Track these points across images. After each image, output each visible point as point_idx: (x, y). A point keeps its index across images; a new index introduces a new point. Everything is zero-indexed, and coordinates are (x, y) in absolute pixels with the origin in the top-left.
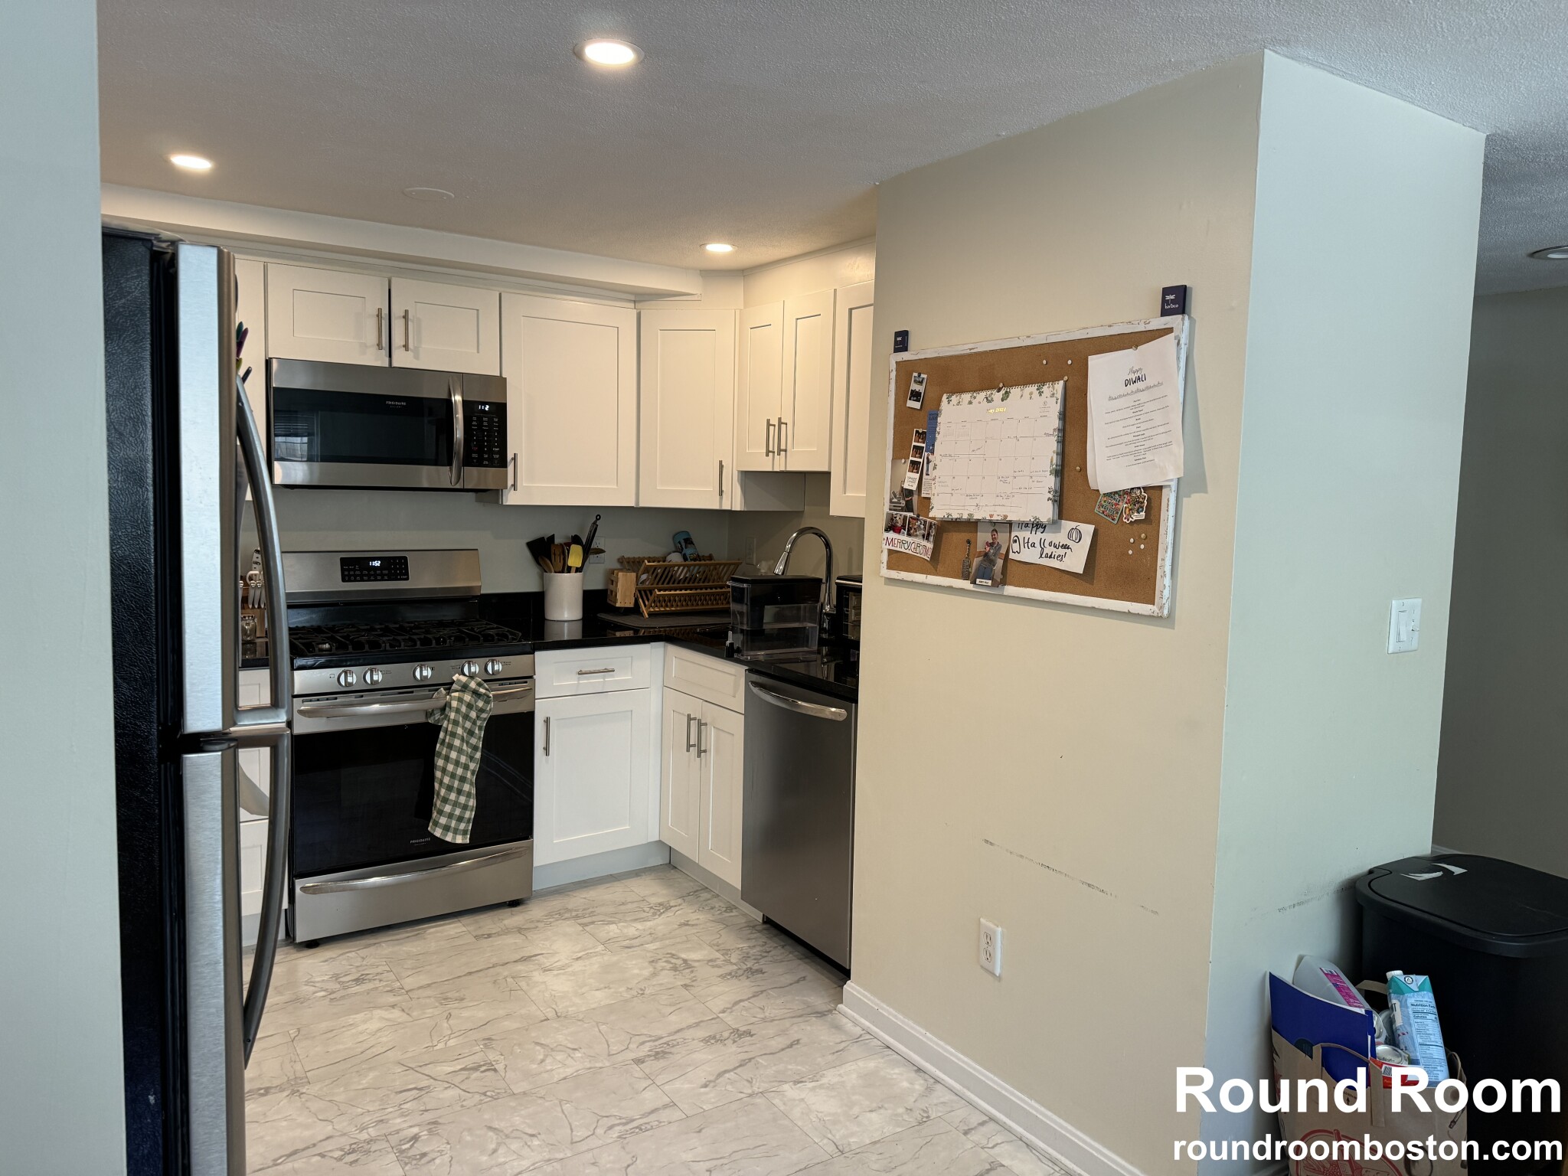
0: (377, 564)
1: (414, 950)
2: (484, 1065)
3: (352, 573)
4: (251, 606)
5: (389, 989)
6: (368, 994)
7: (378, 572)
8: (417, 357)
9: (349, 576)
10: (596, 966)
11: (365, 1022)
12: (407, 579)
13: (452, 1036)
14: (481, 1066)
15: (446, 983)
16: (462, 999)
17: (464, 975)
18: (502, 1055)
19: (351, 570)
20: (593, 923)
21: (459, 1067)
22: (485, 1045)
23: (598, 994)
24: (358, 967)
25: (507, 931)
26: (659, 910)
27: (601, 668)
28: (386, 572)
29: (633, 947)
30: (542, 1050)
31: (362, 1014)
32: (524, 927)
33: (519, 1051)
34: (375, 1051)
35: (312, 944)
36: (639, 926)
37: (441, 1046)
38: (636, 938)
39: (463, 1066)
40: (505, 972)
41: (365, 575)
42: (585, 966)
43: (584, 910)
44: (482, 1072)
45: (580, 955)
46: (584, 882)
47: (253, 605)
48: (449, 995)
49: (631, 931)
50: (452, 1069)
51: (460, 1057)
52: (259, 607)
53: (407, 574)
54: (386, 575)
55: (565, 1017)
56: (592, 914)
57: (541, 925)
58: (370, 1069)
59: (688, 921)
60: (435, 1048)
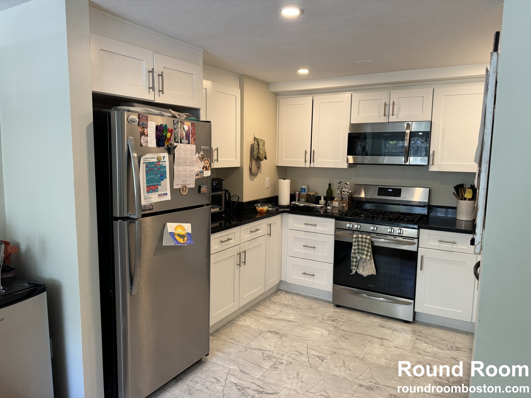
0: (391, 190)
1: (358, 320)
2: (323, 358)
3: (381, 193)
4: (344, 200)
5: (336, 326)
6: (329, 324)
7: (390, 193)
8: (398, 118)
9: (380, 194)
10: (398, 353)
11: (317, 331)
12: (400, 197)
13: (329, 346)
14: (321, 358)
15: (350, 333)
16: (346, 339)
17: (358, 333)
18: (331, 359)
19: (382, 192)
20: (421, 340)
21: (317, 355)
22: (332, 354)
23: (384, 360)
24: (339, 317)
25: (390, 328)
26: (453, 349)
27: (452, 241)
28: (393, 193)
29: (421, 354)
30: (342, 364)
31: (319, 329)
32: (398, 330)
33: (336, 360)
34: (308, 339)
35: (338, 306)
36: (435, 349)
37: (322, 347)
38: (427, 352)
39: (318, 355)
40: (370, 338)
41: (386, 194)
42: (395, 351)
43: (426, 335)
44: (319, 359)
45: (399, 346)
46: (443, 327)
47: (345, 200)
48: (346, 336)
49: (430, 350)
50: (315, 354)
51: (322, 352)
52: (347, 201)
53: (400, 195)
54: (393, 194)
55: (364, 360)
56: (426, 338)
57: (404, 332)
58: (301, 342)
59: (457, 358)
60: (321, 347)
